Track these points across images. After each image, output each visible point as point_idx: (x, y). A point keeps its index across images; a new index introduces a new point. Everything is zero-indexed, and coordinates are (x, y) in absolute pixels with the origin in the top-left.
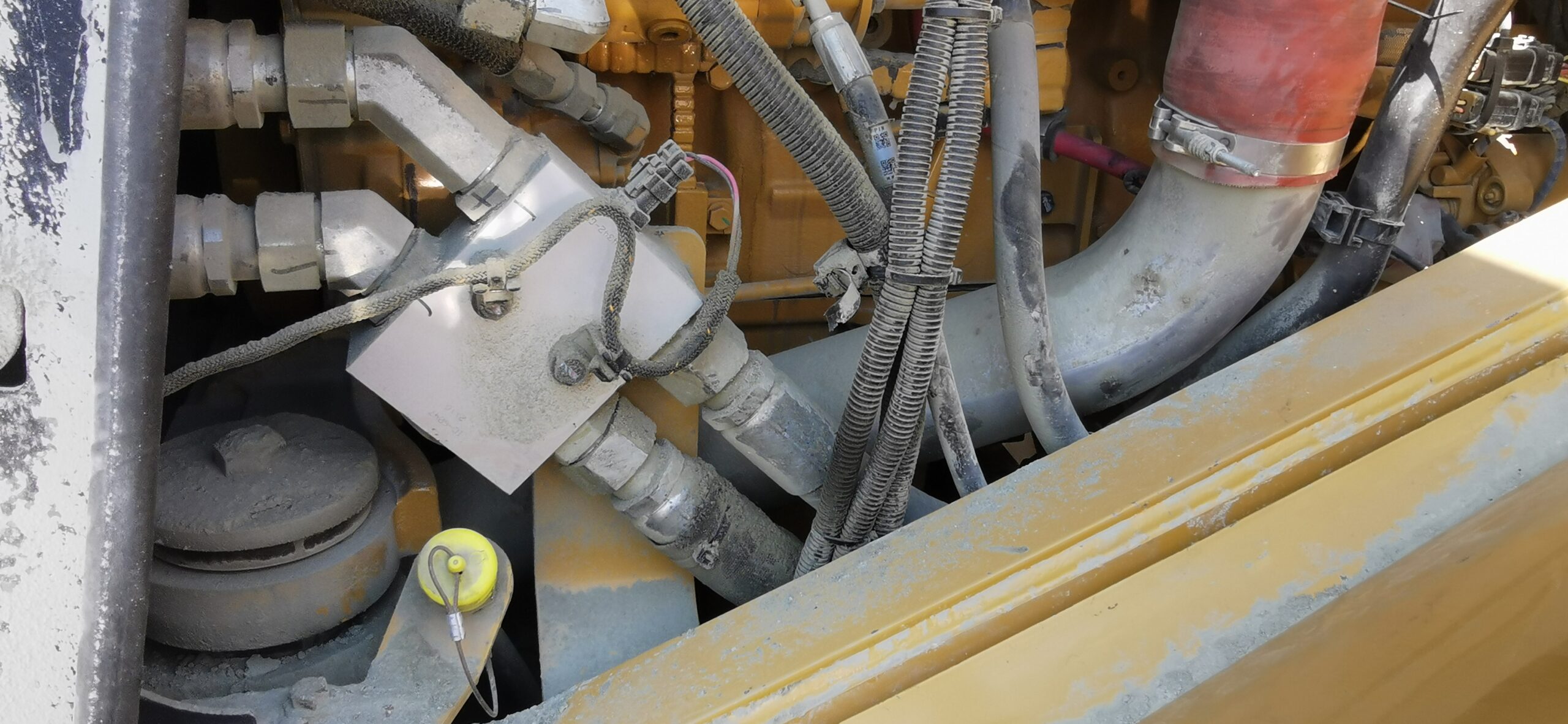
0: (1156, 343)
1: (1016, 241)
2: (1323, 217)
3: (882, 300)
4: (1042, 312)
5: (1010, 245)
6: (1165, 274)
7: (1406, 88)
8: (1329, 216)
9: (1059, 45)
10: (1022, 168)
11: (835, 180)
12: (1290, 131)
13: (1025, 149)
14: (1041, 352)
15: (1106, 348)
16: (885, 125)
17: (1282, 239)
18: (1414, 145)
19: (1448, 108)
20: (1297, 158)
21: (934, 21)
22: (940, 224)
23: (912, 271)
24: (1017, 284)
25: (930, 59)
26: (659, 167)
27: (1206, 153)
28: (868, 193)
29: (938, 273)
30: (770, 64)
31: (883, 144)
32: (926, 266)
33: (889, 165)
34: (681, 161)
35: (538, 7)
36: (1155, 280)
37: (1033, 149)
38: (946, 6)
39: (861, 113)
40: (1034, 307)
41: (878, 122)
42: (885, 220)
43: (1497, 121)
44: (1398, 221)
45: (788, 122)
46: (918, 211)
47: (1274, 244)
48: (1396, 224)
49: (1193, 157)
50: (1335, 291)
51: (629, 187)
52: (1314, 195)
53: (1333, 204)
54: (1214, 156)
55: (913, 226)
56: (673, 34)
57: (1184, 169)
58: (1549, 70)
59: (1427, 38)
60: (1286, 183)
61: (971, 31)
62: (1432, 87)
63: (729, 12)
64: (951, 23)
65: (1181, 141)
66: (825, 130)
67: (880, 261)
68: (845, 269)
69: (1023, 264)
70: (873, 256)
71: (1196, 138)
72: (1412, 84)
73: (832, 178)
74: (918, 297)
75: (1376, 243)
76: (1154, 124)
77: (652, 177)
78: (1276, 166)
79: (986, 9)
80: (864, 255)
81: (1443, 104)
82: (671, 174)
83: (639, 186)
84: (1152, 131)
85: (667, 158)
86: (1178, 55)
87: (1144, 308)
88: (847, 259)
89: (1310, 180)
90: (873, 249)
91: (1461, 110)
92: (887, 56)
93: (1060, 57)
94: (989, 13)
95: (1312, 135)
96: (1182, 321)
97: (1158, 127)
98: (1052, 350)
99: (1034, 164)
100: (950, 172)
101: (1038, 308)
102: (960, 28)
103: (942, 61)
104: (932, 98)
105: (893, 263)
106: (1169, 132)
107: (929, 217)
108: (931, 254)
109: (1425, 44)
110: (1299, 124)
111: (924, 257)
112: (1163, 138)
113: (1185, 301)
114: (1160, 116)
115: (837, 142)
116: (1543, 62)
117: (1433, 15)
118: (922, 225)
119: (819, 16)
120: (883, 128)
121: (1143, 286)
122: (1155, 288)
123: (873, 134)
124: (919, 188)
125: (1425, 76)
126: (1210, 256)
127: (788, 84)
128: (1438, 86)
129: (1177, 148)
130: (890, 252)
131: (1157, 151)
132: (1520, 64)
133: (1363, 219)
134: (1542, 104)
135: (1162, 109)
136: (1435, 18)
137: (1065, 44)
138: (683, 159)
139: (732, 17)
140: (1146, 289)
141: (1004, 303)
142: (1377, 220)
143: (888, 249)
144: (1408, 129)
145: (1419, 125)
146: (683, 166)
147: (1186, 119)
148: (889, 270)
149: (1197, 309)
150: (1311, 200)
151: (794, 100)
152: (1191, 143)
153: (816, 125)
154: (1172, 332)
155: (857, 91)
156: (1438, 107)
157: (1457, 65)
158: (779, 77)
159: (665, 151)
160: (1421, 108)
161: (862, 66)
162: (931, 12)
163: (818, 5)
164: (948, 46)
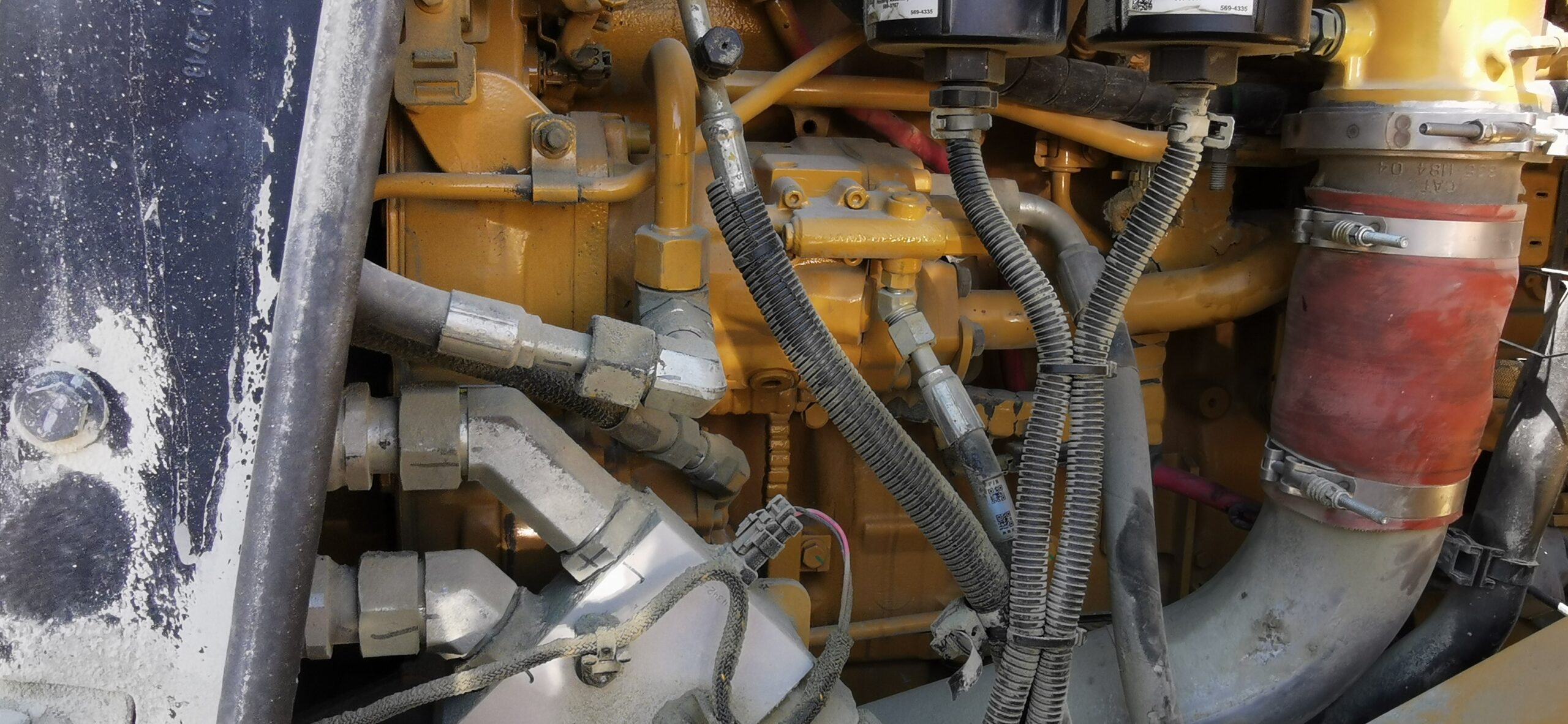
0: (1282, 693)
1: (1134, 592)
2: (1449, 557)
3: (1004, 664)
4: (1165, 666)
5: (1127, 595)
6: (1288, 620)
7: (1523, 424)
8: (1456, 556)
9: (1156, 381)
10: (1137, 515)
11: (954, 540)
12: (1413, 473)
13: (1139, 497)
14: (1165, 708)
15: (1231, 699)
16: (998, 479)
17: (1410, 583)
18: (1540, 482)
20: (1421, 501)
21: (1049, 378)
22: (1063, 584)
23: (1036, 633)
24: (1137, 637)
25: (1047, 416)
26: (769, 523)
27: (1327, 498)
28: (988, 553)
29: (1063, 635)
30: (887, 425)
31: (998, 497)
32: (1051, 629)
33: (1004, 519)
34: (791, 516)
35: (658, 374)
36: (1278, 626)
37: (1146, 496)
38: (1062, 363)
39: (975, 467)
40: (1156, 661)
41: (992, 476)
42: (1005, 579)
44: (1531, 560)
45: (906, 482)
46: (1041, 570)
47: (1402, 588)
48: (1529, 564)
49: (1312, 500)
50: (1470, 634)
51: (737, 544)
52: (1441, 536)
53: (1460, 543)
54: (1336, 502)
55: (1036, 586)
56: (776, 382)
57: (1302, 512)
59: (1541, 374)
60: (1412, 526)
61: (1088, 386)
62: (1552, 424)
63: (845, 373)
64: (1067, 379)
65: (1297, 484)
66: (943, 489)
67: (1001, 622)
68: (964, 631)
69: (1143, 616)
70: (994, 617)
71: (1314, 481)
72: (1531, 421)
73: (950, 538)
74: (1042, 660)
75: (1511, 584)
76: (1265, 465)
77: (761, 533)
78: (1400, 507)
79: (1102, 365)
80: (983, 616)
81: (1565, 441)
82: (780, 530)
83: (747, 544)
84: (1264, 473)
85: (776, 514)
86: (1285, 397)
87: (1268, 655)
88: (965, 620)
89: (1437, 522)
90: (993, 610)
92: (983, 393)
93: (1158, 392)
94: (1105, 368)
95: (1435, 477)
96: (1310, 670)
97: (1270, 468)
98: (1176, 706)
99: (1148, 511)
100: (1072, 530)
101: (1160, 662)
102: (1077, 384)
103: (1059, 417)
104: (1050, 454)
105: (1015, 625)
106: (1283, 474)
107: (1051, 575)
108: (1056, 615)
109: (1539, 380)
110: (1421, 468)
111: (1048, 618)
112: (1276, 479)
113: (1311, 649)
114: (1272, 457)
115: (955, 501)
117: (1543, 353)
118: (1045, 584)
119: (929, 369)
120: (997, 482)
121: (1265, 633)
122: (1278, 635)
123: (988, 488)
124: (1040, 547)
125: (1543, 411)
126: (1335, 600)
127: (905, 444)
128: (1558, 423)
129: (1292, 490)
130: (1012, 614)
131: (1270, 491)
133: (1494, 559)
135: (1274, 450)
136: (1546, 357)
137: (1161, 380)
138: (792, 514)
139: (849, 379)
140: (1269, 636)
141: (1124, 657)
142: (1509, 560)
143: (1010, 609)
144: (1531, 467)
145: (1544, 461)
146: (793, 522)
147: (1301, 461)
148: (1011, 632)
149: (1325, 657)
150: (1437, 542)
151: (911, 460)
152: (1310, 487)
153: (934, 485)
154: (1300, 681)
155: (970, 444)
156: (1561, 443)
158: (896, 437)
159: (774, 506)
160: (1543, 446)
161: (974, 419)
162: (1046, 369)
163: (927, 359)
164: (1065, 403)
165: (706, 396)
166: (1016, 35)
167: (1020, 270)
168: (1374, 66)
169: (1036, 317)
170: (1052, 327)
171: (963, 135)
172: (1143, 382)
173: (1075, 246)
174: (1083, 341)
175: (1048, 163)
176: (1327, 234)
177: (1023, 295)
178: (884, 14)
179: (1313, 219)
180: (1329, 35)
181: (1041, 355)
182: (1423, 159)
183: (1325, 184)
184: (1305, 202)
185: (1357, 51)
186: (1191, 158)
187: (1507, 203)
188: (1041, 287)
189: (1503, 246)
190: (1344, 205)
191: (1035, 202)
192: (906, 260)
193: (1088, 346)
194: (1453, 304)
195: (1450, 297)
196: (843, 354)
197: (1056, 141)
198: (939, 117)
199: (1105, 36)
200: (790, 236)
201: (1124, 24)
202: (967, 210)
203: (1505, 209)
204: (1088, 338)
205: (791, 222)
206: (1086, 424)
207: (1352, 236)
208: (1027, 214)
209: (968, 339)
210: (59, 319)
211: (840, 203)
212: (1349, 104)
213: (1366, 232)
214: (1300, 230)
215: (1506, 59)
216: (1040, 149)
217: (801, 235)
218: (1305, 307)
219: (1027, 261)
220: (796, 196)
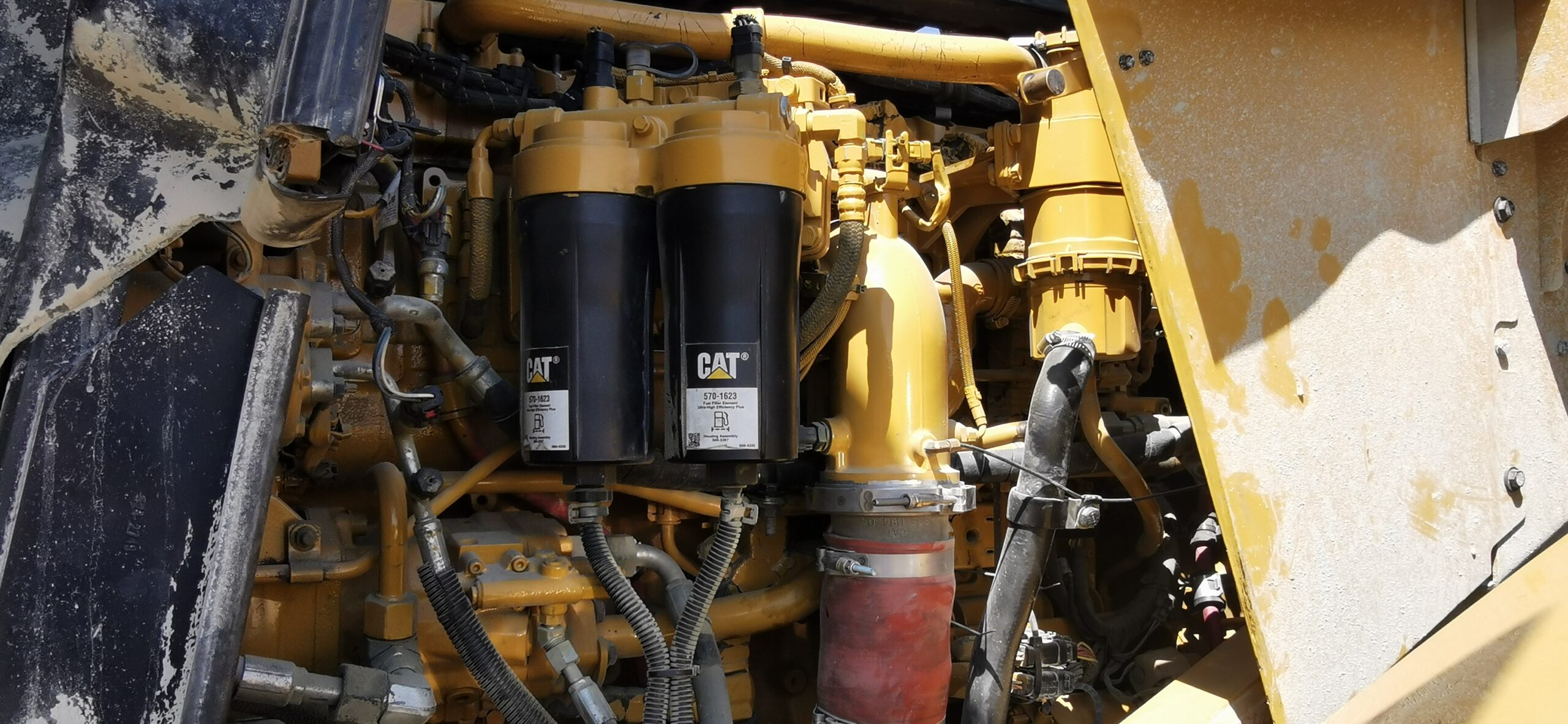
7: (977, 680)
9: (744, 671)
12: (903, 722)
18: (990, 719)
19: (1006, 691)
21: (655, 681)
25: (655, 706)
35: (390, 701)
38: (663, 670)
43: (1046, 692)
56: (465, 697)
58: (1070, 654)
59: (982, 646)
61: (680, 684)
62: (992, 678)
63: (517, 689)
64: (666, 680)
72: (980, 678)
79: (689, 668)
81: (1002, 689)
86: (824, 677)
91: (1021, 688)
92: (619, 691)
93: (745, 680)
94: (691, 670)
102: (673, 683)
103: (663, 706)
109: (982, 650)
110: (907, 718)
116: (1064, 650)
117: (982, 632)
119: (575, 681)
125: (986, 671)
128: (996, 677)
132: (1050, 653)
134: (1072, 677)
135: (819, 715)
136: (984, 634)
137: (748, 670)
139: (520, 693)
144: (984, 709)
145: (991, 705)
147: (835, 721)
156: (998, 691)
157: (1004, 663)
160: (989, 694)
161: (609, 714)
162: (652, 674)
163: (574, 673)
164: (666, 696)
165: (423, 714)
166: (620, 459)
167: (631, 609)
168: (853, 458)
169: (644, 638)
170: (655, 646)
171: (591, 520)
172: (727, 675)
173: (676, 581)
174: (675, 654)
175: (658, 518)
176: (833, 566)
177: (635, 625)
178: (534, 447)
179: (826, 554)
180: (822, 440)
181: (649, 665)
182: (884, 517)
183: (833, 532)
184: (824, 544)
185: (841, 449)
186: (734, 531)
187: (940, 540)
188: (646, 619)
189: (941, 567)
190: (843, 547)
191: (647, 550)
192: (556, 606)
193: (679, 656)
194: (914, 607)
195: (911, 603)
196: (513, 675)
197: (662, 507)
198: (574, 509)
199: (674, 460)
200: (475, 595)
201: (684, 455)
202: (595, 570)
203: (937, 544)
204: (678, 651)
205: (475, 585)
206: (680, 709)
207: (846, 568)
208: (642, 559)
209: (605, 654)
210: (32, 705)
211: (509, 568)
212: (840, 482)
213: (855, 566)
214: (820, 562)
215: (924, 454)
216: (651, 510)
217: (483, 595)
218: (828, 615)
219: (636, 603)
220: (478, 567)
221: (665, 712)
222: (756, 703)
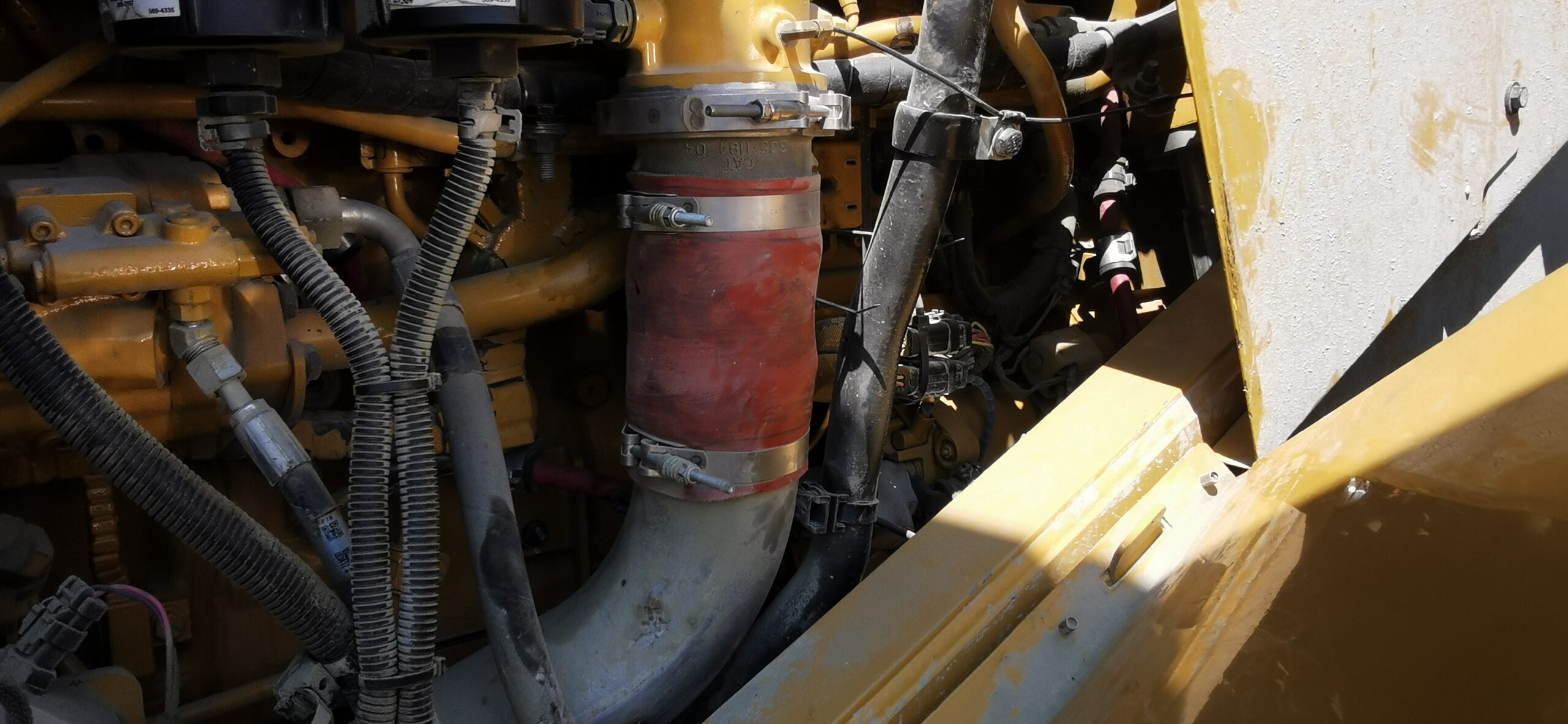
0: (671, 672)
1: (503, 603)
2: (804, 510)
3: (360, 713)
4: (547, 673)
5: (498, 609)
6: (667, 599)
7: (850, 377)
8: (809, 508)
9: (518, 379)
10: (495, 525)
11: (280, 592)
12: (755, 439)
13: (497, 505)
14: (553, 714)
15: (623, 688)
16: (332, 514)
17: (771, 541)
18: (869, 428)
19: (890, 388)
20: (766, 464)
21: (366, 400)
22: (410, 615)
23: (388, 674)
24: (514, 649)
25: (370, 440)
26: (60, 612)
27: (680, 475)
28: (323, 597)
29: (418, 669)
30: (180, 478)
31: (334, 534)
32: (405, 665)
33: (344, 556)
34: (88, 599)
36: (658, 607)
37: (505, 503)
38: (379, 382)
39: (304, 506)
40: (537, 669)
41: (325, 512)
42: (348, 622)
43: (933, 388)
44: (871, 499)
45: (212, 539)
46: (384, 606)
47: (765, 548)
48: (870, 503)
49: (667, 480)
50: (832, 577)
51: (21, 644)
52: (791, 493)
53: (810, 495)
54: (688, 478)
55: (380, 624)
57: (663, 492)
58: (963, 337)
59: (857, 330)
60: (762, 488)
61: (409, 402)
62: (872, 372)
65: (654, 465)
66: (258, 539)
67: (350, 669)
68: (310, 688)
69: (517, 627)
70: (342, 664)
71: (668, 461)
72: (855, 373)
73: (276, 591)
74: (402, 701)
75: (858, 524)
76: (625, 452)
77: (50, 626)
78: (749, 474)
79: (423, 378)
80: (330, 666)
81: (884, 387)
82: (77, 617)
83: (34, 640)
84: (625, 459)
85: (69, 599)
86: (636, 381)
87: (653, 637)
88: (310, 675)
89: (784, 481)
90: (340, 658)
91: (902, 384)
93: (522, 391)
94: (426, 381)
95: (777, 438)
96: (693, 644)
97: (629, 453)
98: (565, 710)
99: (508, 516)
100: (412, 557)
101: (541, 669)
102: (398, 401)
103: (383, 439)
104: (379, 480)
105: (366, 669)
106: (641, 457)
107: (398, 609)
108: (407, 649)
109: (856, 334)
110: (760, 434)
111: (400, 655)
112: (636, 463)
113: (692, 623)
114: (629, 443)
115: (275, 549)
116: (956, 332)
117: (856, 309)
118: (391, 619)
119: (240, 406)
120: (331, 518)
121: (647, 616)
122: (659, 616)
123: (321, 526)
124: (380, 581)
125: (863, 363)
126: (706, 572)
127: (206, 496)
128: (876, 371)
129: (651, 473)
130: (360, 657)
131: (633, 476)
132: (939, 337)
133: (841, 505)
134: (965, 367)
135: (630, 435)
136: (859, 312)
137: (524, 377)
138: (90, 596)
139: (126, 434)
140: (651, 618)
141: (504, 672)
142: (854, 503)
143: (357, 653)
144: (862, 412)
145: (870, 408)
146: (92, 605)
147: (655, 443)
148: (362, 678)
149: (704, 629)
150: (789, 500)
151: (215, 513)
152: (664, 467)
153: (247, 535)
154: (686, 656)
155: (295, 481)
156: (881, 390)
157: (887, 350)
158: (193, 490)
159: (66, 590)
160: (867, 394)
161: (297, 455)
162: (362, 390)
163: (236, 394)
164: (387, 423)
167: (320, 287)
168: (668, 53)
169: (345, 334)
170: (362, 345)
171: (241, 146)
172: (490, 386)
173: (407, 252)
174: (397, 356)
175: (376, 164)
176: (645, 218)
177: (328, 315)
178: (119, 14)
179: (634, 203)
180: (622, 22)
181: (355, 376)
182: (719, 139)
183: (642, 169)
184: (628, 188)
185: (650, 38)
186: (484, 154)
187: (800, 176)
188: (345, 303)
189: (803, 215)
190: (658, 188)
191: (360, 209)
192: (194, 289)
193: (404, 360)
194: (767, 274)
195: (763, 267)
196: (115, 405)
197: (382, 144)
198: (207, 127)
199: (372, 31)
200: (39, 276)
202: (255, 227)
203: (799, 181)
204: (403, 351)
205: (40, 259)
206: (412, 443)
207: (665, 218)
208: (351, 222)
209: (300, 364)
211: (108, 231)
212: (651, 89)
213: (678, 213)
214: (625, 215)
215: (778, 42)
216: (365, 151)
217: (53, 274)
218: (638, 291)
219: (326, 277)
220: (46, 228)
221: (387, 448)
222: (540, 423)
